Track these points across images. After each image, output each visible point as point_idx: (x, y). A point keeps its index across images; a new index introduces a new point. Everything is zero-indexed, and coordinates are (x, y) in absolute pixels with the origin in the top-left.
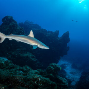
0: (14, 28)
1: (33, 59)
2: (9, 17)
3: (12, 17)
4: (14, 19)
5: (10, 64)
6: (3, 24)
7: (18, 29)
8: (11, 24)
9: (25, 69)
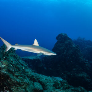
0: (70, 46)
1: (87, 80)
2: (63, 35)
3: (66, 34)
4: (68, 36)
5: (66, 85)
6: (57, 43)
7: (74, 47)
8: (66, 42)
9: (80, 90)
